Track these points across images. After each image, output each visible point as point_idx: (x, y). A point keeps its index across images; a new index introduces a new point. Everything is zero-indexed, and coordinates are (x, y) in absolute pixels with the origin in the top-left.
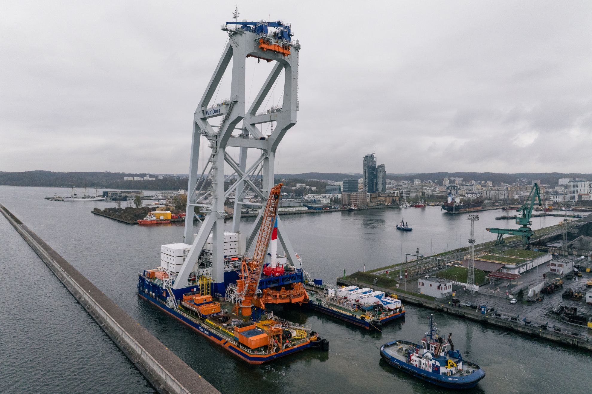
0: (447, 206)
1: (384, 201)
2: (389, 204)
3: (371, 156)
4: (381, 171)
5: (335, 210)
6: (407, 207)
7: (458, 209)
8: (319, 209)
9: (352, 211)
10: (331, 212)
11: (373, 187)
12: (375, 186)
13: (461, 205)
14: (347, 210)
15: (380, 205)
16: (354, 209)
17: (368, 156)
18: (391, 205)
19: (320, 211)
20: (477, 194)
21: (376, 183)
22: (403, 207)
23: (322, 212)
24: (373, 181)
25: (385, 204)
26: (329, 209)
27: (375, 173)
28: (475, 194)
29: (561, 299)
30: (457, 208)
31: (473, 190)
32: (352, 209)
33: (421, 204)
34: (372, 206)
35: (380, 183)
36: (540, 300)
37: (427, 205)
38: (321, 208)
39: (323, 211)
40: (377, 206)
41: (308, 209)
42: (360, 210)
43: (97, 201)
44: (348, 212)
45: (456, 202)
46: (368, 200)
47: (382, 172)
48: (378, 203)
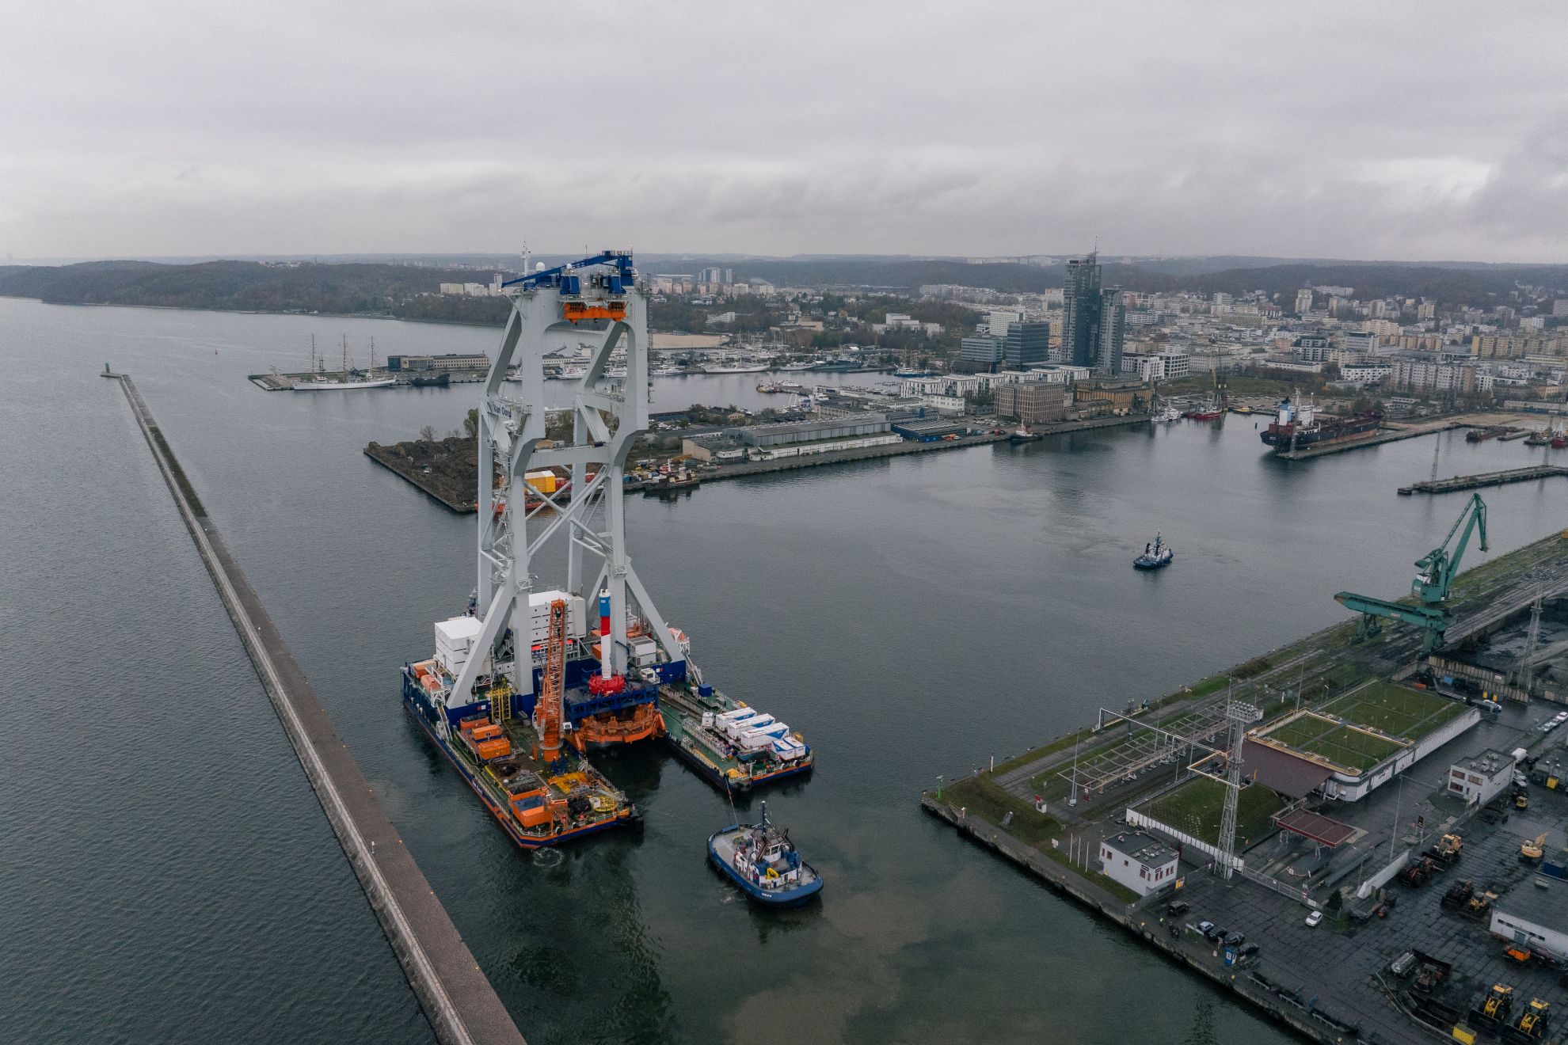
0: (1277, 434)
1: (1111, 403)
2: (1125, 410)
3: (1088, 261)
4: (1111, 305)
5: (973, 439)
6: (1171, 420)
7: (1307, 442)
8: (931, 440)
9: (1020, 443)
10: (962, 447)
11: (1088, 346)
12: (1092, 343)
13: (1316, 431)
14: (1006, 440)
15: (1099, 414)
16: (1026, 437)
17: (1077, 262)
18: (1127, 414)
19: (935, 445)
20: (1376, 368)
21: (1098, 336)
22: (1160, 423)
23: (938, 450)
24: (1088, 329)
25: (1111, 412)
26: (957, 437)
27: (1095, 307)
28: (1370, 370)
29: (1436, 908)
30: (1304, 441)
31: (1370, 350)
32: (1020, 437)
33: (1211, 411)
34: (1075, 420)
35: (1108, 338)
36: (1381, 915)
37: (1230, 410)
38: (938, 436)
39: (942, 445)
40: (1091, 418)
41: (901, 439)
42: (1041, 438)
43: (376, 390)
44: (1008, 445)
45: (1300, 423)
46: (1068, 403)
47: (1113, 308)
48: (1093, 409)
